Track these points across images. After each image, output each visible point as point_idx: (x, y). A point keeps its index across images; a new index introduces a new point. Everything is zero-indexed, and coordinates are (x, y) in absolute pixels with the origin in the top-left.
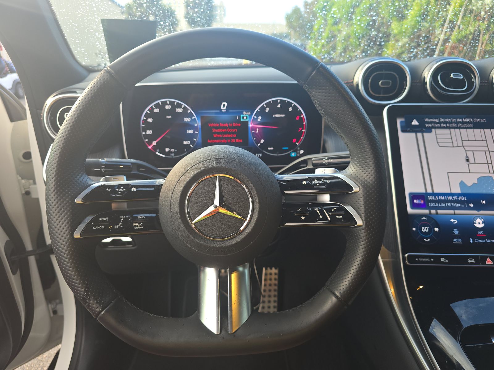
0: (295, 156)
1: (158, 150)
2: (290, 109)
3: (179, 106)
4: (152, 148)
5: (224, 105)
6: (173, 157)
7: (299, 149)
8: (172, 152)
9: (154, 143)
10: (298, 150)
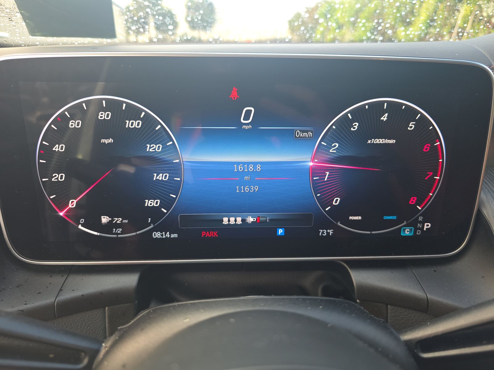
0: (412, 234)
1: (82, 221)
2: (412, 126)
3: (134, 113)
4: (66, 215)
5: (248, 113)
6: (119, 236)
7: (421, 219)
8: (117, 226)
9: (72, 204)
10: (420, 222)
